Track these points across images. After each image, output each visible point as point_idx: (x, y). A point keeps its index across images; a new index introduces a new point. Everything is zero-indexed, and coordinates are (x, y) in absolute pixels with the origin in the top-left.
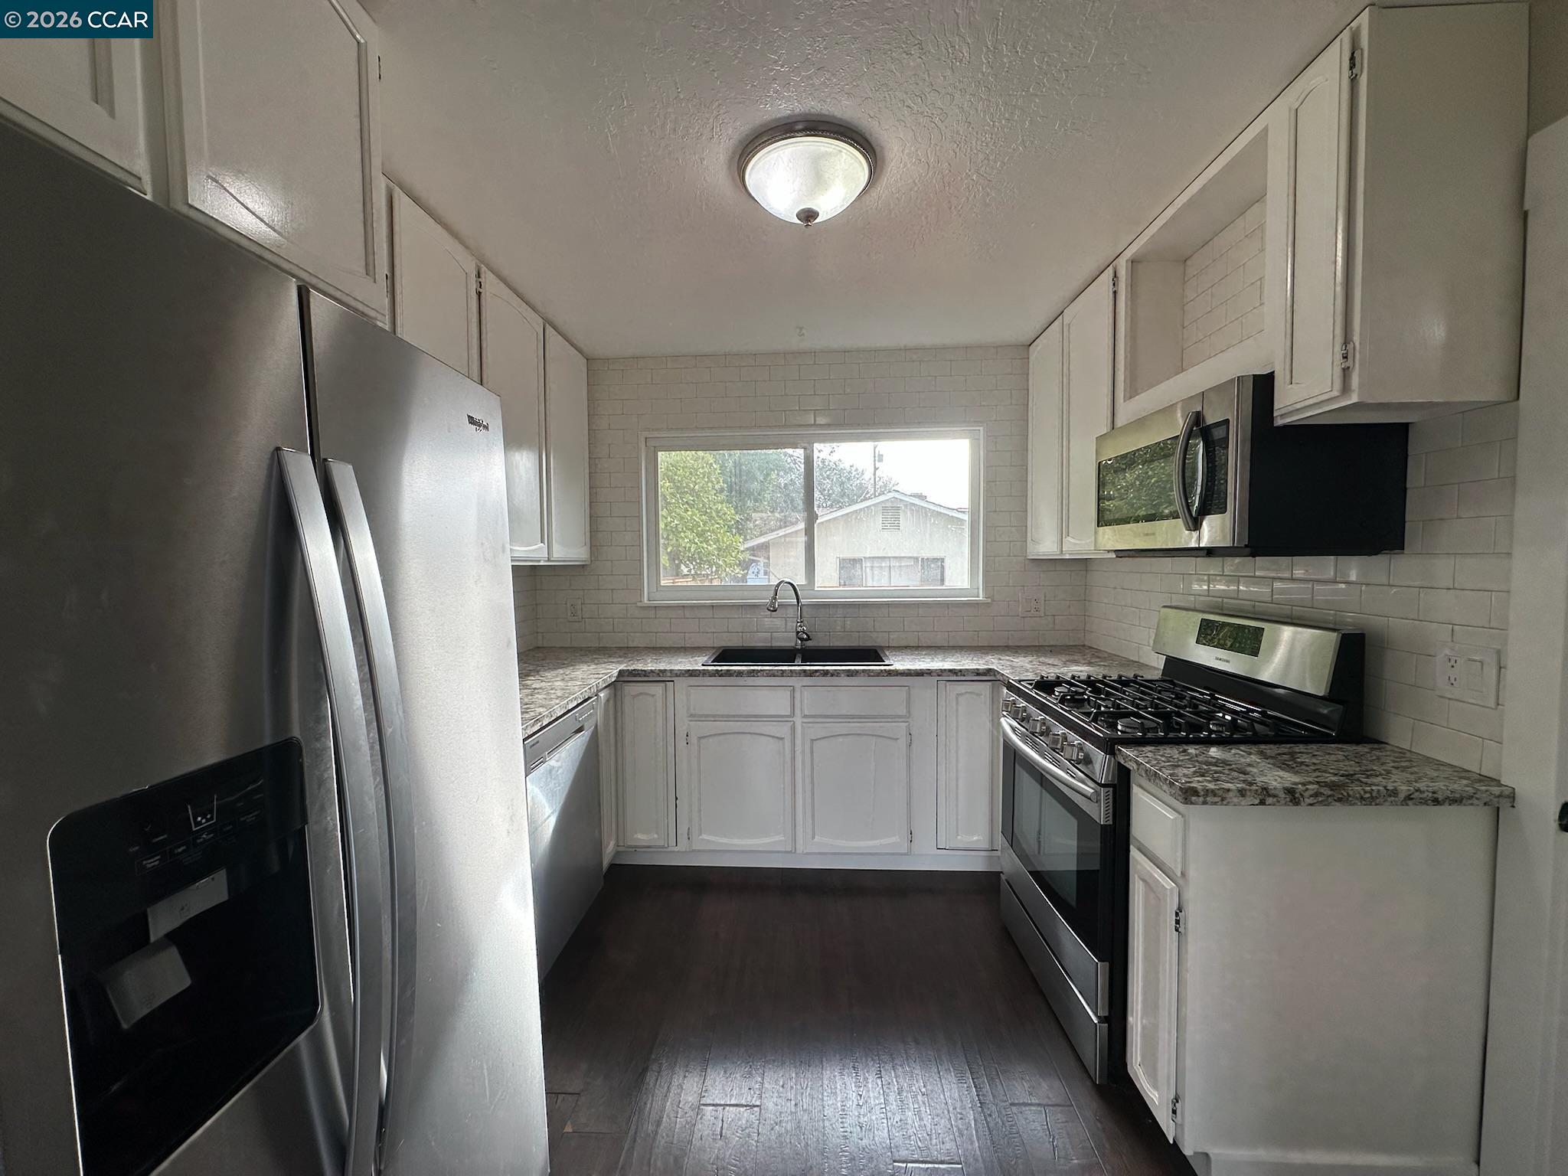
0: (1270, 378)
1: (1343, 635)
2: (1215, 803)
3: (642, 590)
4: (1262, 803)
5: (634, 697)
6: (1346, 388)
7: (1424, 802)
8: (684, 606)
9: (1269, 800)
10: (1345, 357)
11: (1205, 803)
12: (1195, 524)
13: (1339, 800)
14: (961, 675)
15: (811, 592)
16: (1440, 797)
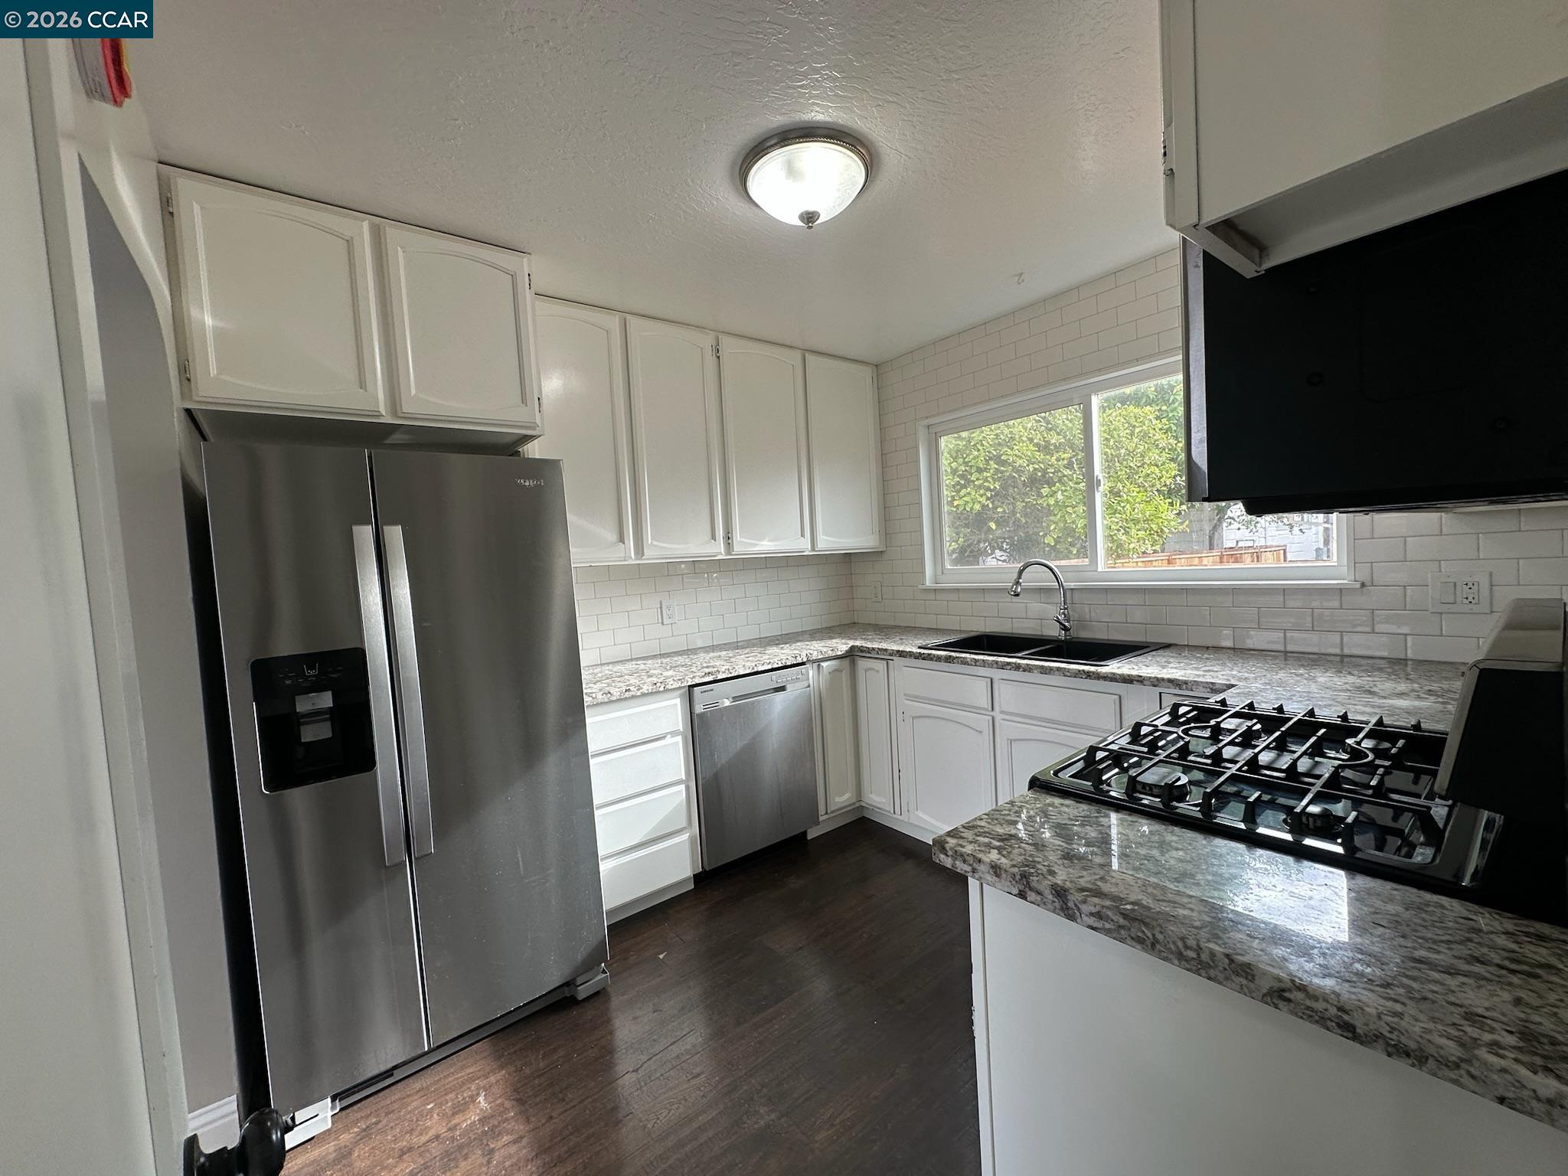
3: (923, 573)
5: (866, 670)
8: (958, 589)
14: (1187, 689)
15: (1096, 573)
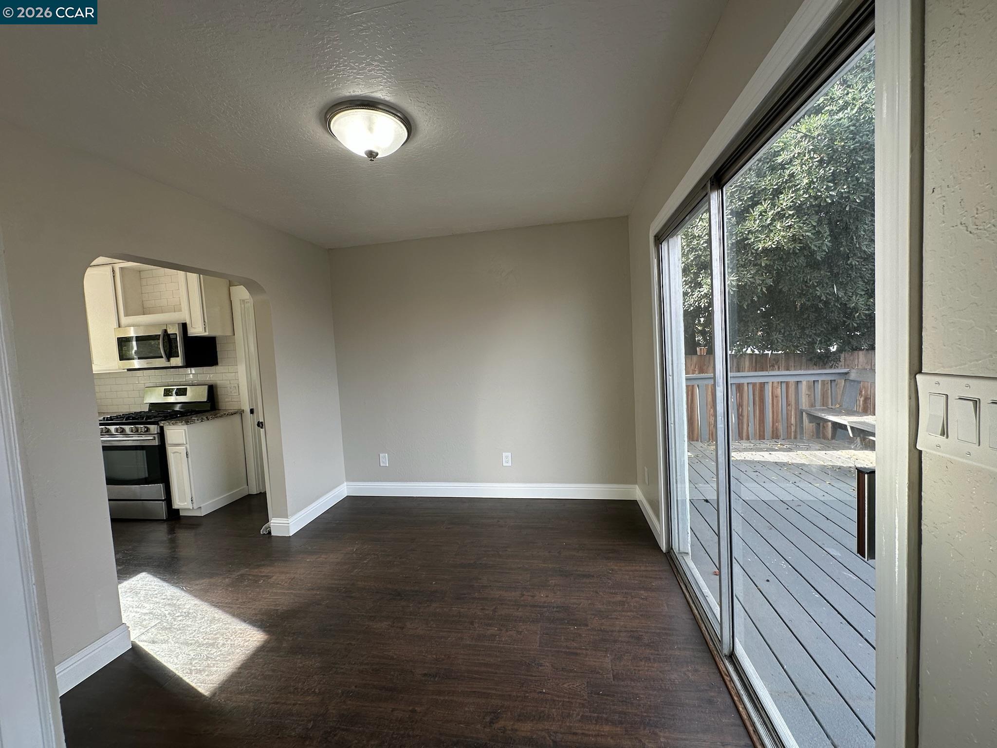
0: (186, 323)
1: (209, 386)
2: (193, 423)
6: (205, 331)
7: (229, 415)
10: (204, 324)
11: (191, 424)
12: (168, 360)
16: (232, 413)
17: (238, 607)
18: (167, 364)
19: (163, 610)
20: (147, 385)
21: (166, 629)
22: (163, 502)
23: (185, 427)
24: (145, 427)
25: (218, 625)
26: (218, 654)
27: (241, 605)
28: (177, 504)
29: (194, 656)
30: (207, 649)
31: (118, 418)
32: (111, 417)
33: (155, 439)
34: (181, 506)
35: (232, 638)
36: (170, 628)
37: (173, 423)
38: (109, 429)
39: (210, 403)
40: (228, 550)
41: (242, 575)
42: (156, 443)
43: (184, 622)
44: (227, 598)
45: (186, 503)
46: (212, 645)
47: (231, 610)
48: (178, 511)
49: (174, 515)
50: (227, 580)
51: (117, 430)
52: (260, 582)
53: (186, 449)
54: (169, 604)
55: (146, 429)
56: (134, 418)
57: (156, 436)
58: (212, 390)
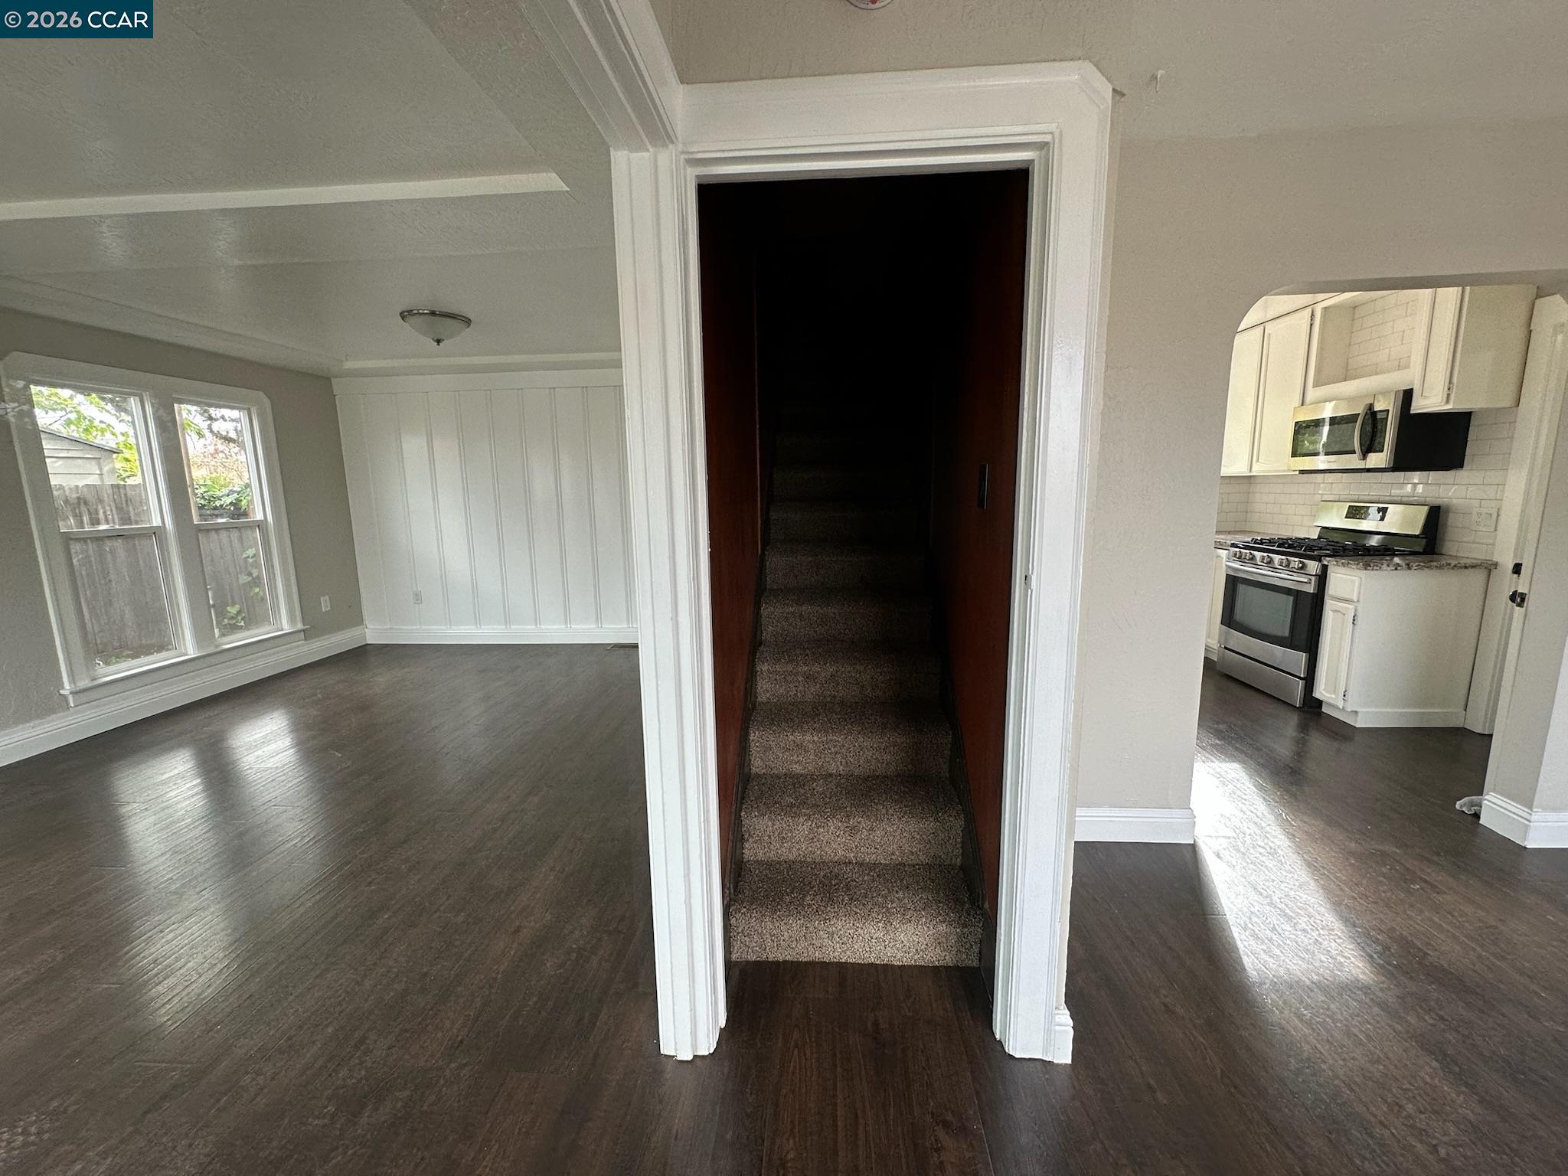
0: (1411, 391)
1: (1431, 507)
2: (1376, 570)
4: (1396, 569)
6: (1448, 401)
7: (1461, 567)
9: (1399, 568)
10: (1449, 389)
11: (1373, 570)
12: (1364, 457)
13: (1428, 567)
16: (1468, 565)
17: (1353, 897)
18: (1361, 465)
19: (1245, 824)
20: (1325, 498)
21: (1238, 851)
22: (1301, 681)
23: (1363, 574)
24: (1301, 562)
25: (1309, 898)
26: (1291, 936)
27: (1360, 898)
28: (1321, 692)
29: (1258, 911)
30: (1278, 917)
31: (1270, 542)
32: (1261, 540)
33: (1310, 583)
34: (1326, 697)
35: (1321, 931)
36: (1244, 854)
37: (1343, 563)
38: (1254, 556)
39: (1425, 540)
40: (1377, 800)
41: (1383, 854)
42: (1311, 589)
43: (1264, 859)
44: (1340, 870)
45: (1333, 696)
46: (1290, 918)
47: (1339, 893)
48: (1320, 703)
49: (1312, 707)
50: (1353, 845)
51: (1263, 558)
52: (1412, 886)
53: (1356, 610)
54: (1256, 823)
55: (1300, 565)
56: (1290, 546)
57: (1313, 578)
58: (1436, 516)
